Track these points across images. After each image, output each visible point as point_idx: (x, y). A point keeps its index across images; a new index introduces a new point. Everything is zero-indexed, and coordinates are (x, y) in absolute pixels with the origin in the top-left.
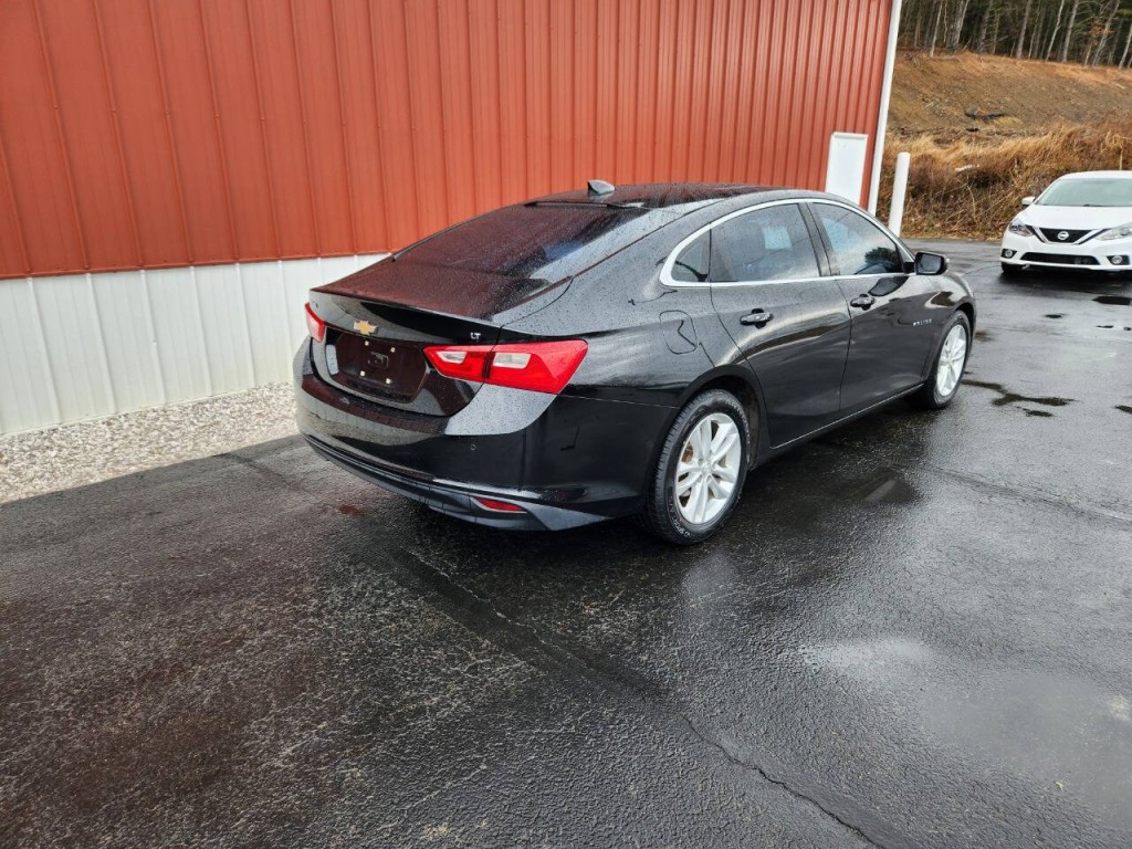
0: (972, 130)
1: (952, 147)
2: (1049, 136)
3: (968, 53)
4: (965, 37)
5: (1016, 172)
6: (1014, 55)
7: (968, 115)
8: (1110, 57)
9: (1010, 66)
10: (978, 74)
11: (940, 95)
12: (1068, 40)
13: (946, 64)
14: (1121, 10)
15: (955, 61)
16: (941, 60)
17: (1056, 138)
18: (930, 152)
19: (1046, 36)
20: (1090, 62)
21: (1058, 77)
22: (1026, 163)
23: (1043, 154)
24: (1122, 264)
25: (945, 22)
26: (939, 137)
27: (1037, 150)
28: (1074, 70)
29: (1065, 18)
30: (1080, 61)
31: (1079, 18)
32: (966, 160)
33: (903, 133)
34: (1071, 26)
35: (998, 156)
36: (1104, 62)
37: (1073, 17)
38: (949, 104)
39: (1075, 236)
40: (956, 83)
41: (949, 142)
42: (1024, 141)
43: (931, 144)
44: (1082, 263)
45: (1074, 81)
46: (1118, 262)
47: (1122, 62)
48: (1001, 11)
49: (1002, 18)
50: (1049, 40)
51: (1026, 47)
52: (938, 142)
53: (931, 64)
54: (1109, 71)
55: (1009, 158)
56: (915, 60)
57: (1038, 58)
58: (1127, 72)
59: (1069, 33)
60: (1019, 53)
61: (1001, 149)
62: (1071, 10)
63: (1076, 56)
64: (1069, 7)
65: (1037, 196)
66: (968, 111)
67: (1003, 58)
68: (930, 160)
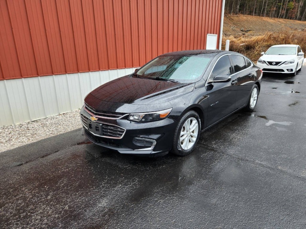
0: (244, 34)
1: (239, 39)
2: (265, 35)
3: (241, 14)
4: (240, 10)
5: (257, 45)
6: (252, 15)
7: (241, 30)
8: (276, 16)
9: (252, 18)
10: (243, 20)
11: (234, 25)
12: (265, 11)
13: (235, 17)
14: (278, 4)
15: (238, 17)
16: (234, 16)
17: (266, 36)
18: (233, 40)
19: (260, 10)
20: (271, 17)
21: (264, 21)
22: (259, 43)
23: (264, 40)
24: (291, 71)
25: (235, 6)
26: (235, 36)
27: (262, 39)
28: (267, 19)
29: (265, 5)
30: (269, 16)
31: (268, 6)
32: (243, 42)
33: (226, 35)
34: (266, 7)
35: (252, 41)
36: (275, 17)
37: (267, 5)
38: (236, 28)
39: (277, 63)
40: (238, 22)
41: (238, 37)
42: (258, 37)
43: (233, 38)
44: (280, 71)
45: (268, 21)
46: (290, 71)
47: (279, 17)
48: (249, 4)
49: (249, 5)
50: (261, 11)
51: (255, 13)
52: (235, 37)
53: (232, 17)
54: (276, 19)
55: (254, 41)
56: (227, 16)
57: (258, 16)
58: (280, 19)
59: (266, 9)
60: (254, 15)
61: (252, 39)
62: (266, 3)
63: (268, 15)
64: (265, 2)
65: (265, 52)
66: (241, 29)
67: (250, 16)
68: (233, 42)
